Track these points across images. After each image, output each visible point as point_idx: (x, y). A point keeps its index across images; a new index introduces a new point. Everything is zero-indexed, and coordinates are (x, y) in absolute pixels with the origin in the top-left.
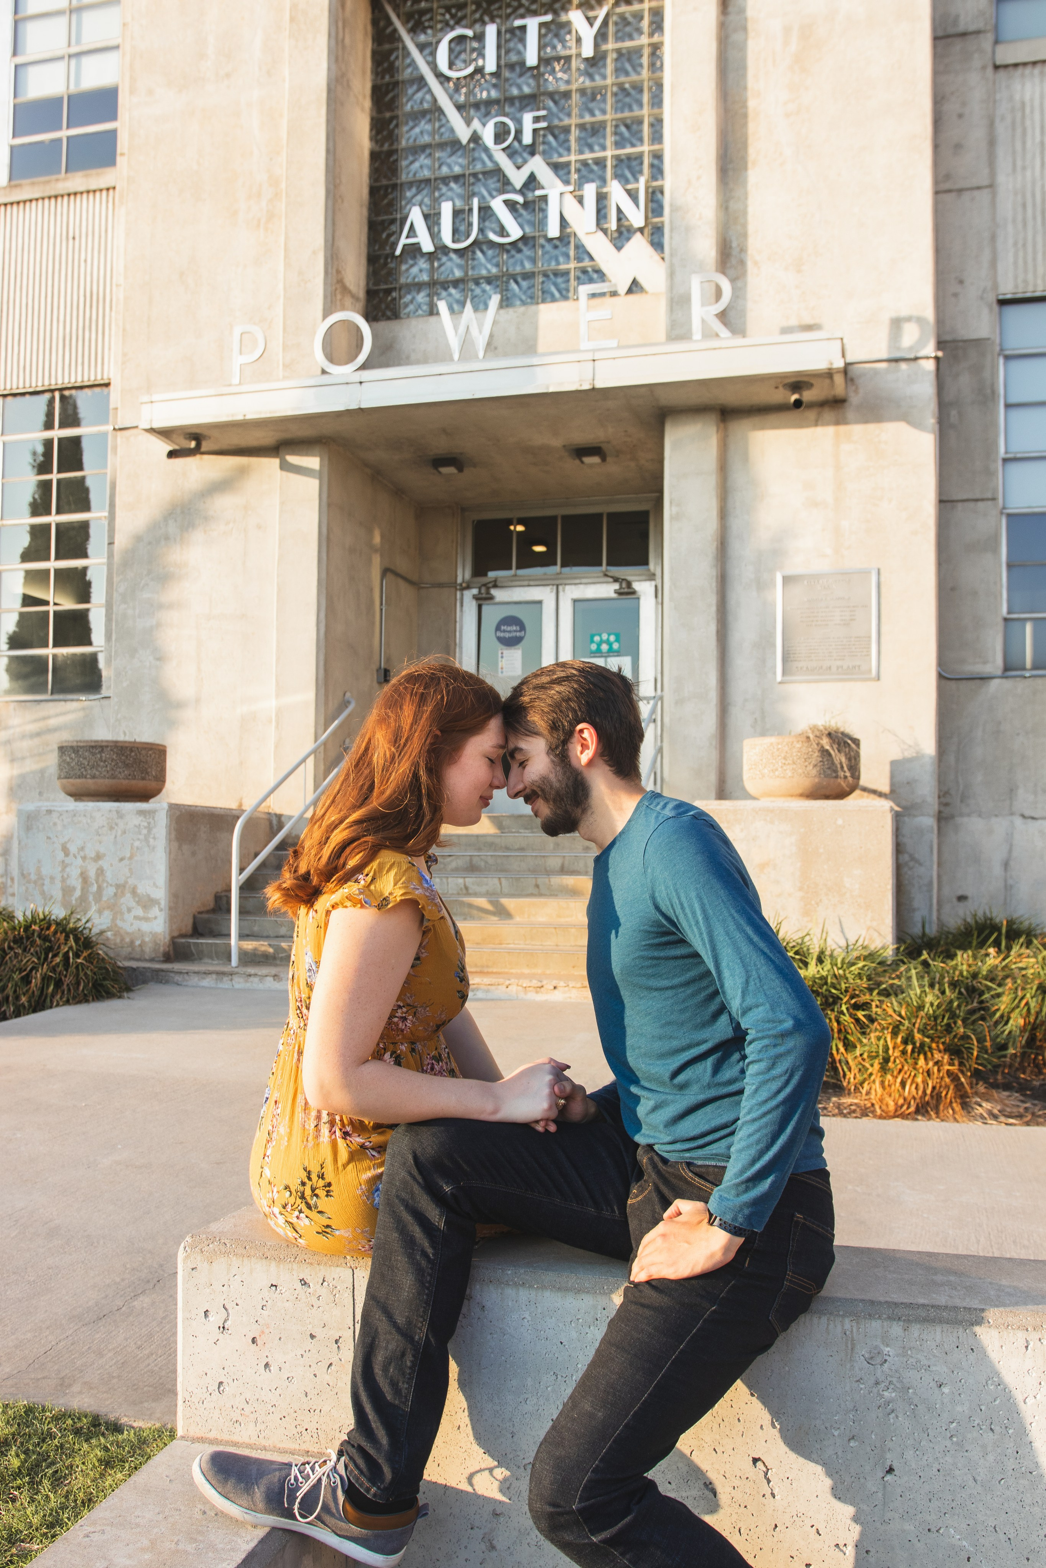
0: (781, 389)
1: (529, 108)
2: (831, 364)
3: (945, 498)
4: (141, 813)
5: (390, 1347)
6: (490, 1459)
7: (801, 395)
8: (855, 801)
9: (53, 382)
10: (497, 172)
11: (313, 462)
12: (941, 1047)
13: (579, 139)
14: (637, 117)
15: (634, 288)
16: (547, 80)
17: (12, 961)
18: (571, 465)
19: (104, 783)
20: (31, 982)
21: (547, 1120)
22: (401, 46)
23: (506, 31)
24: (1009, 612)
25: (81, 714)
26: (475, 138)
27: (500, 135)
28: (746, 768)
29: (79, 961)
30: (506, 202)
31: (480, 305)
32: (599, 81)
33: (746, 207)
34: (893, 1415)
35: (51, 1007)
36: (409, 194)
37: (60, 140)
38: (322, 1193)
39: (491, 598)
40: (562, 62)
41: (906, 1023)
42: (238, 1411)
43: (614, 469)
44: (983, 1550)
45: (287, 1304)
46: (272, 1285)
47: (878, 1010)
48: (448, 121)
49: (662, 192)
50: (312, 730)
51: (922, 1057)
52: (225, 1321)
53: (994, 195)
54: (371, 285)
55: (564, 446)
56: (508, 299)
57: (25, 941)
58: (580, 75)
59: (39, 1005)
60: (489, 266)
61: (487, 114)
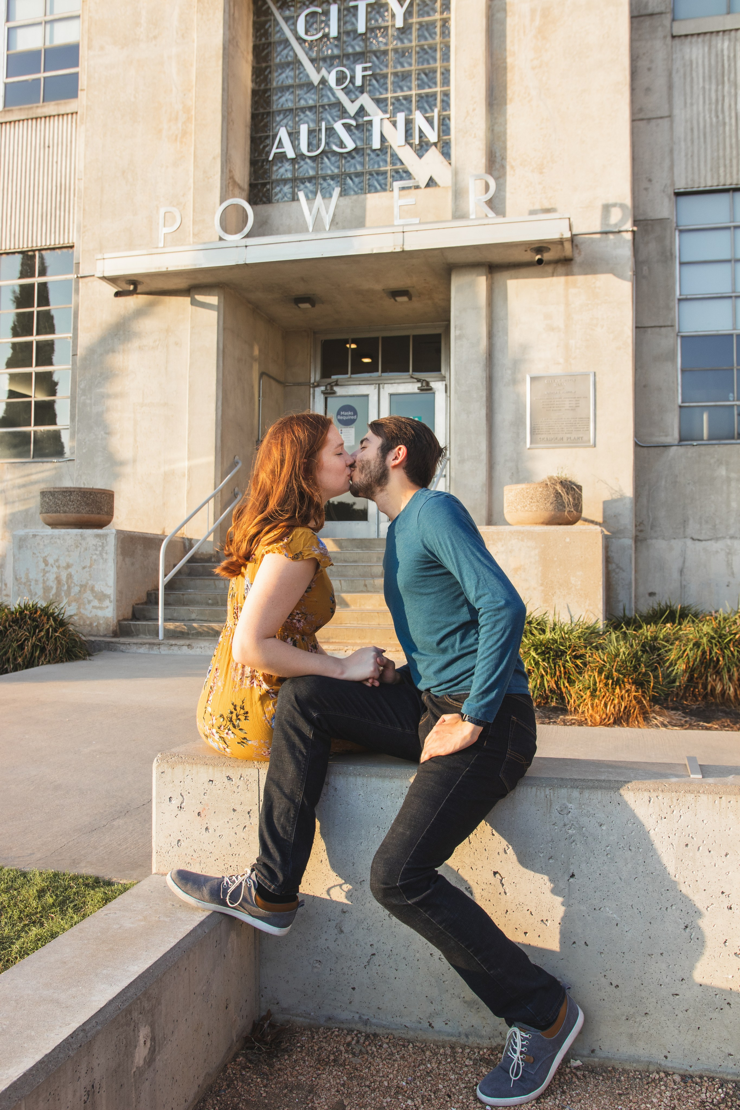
0: (529, 251)
1: (359, 61)
2: (562, 235)
3: (640, 326)
4: (98, 536)
5: (281, 807)
6: (340, 879)
7: (542, 256)
8: (579, 526)
9: (34, 245)
10: (339, 104)
11: (213, 300)
12: (630, 681)
13: (393, 83)
14: (433, 68)
15: (431, 184)
16: (372, 42)
17: (11, 635)
18: (388, 302)
19: (72, 516)
20: (24, 649)
21: (373, 678)
22: (272, 18)
23: (344, 9)
24: (682, 402)
25: (53, 472)
26: (323, 81)
27: (340, 79)
28: (505, 505)
29: (57, 634)
30: (344, 125)
31: (327, 195)
32: (407, 44)
33: (506, 129)
34: (574, 843)
35: (38, 665)
36: (278, 119)
37: (39, 80)
38: (242, 718)
39: (334, 393)
40: (382, 30)
41: (608, 665)
42: (190, 857)
43: (417, 305)
44: (625, 919)
45: (219, 791)
46: (210, 781)
47: (590, 659)
48: (305, 70)
49: (449, 119)
50: (213, 482)
51: (618, 687)
52: (182, 803)
53: (672, 122)
54: (252, 180)
55: (383, 290)
56: (345, 190)
57: (20, 621)
58: (394, 39)
59: (30, 663)
60: (333, 168)
61: (332, 65)
